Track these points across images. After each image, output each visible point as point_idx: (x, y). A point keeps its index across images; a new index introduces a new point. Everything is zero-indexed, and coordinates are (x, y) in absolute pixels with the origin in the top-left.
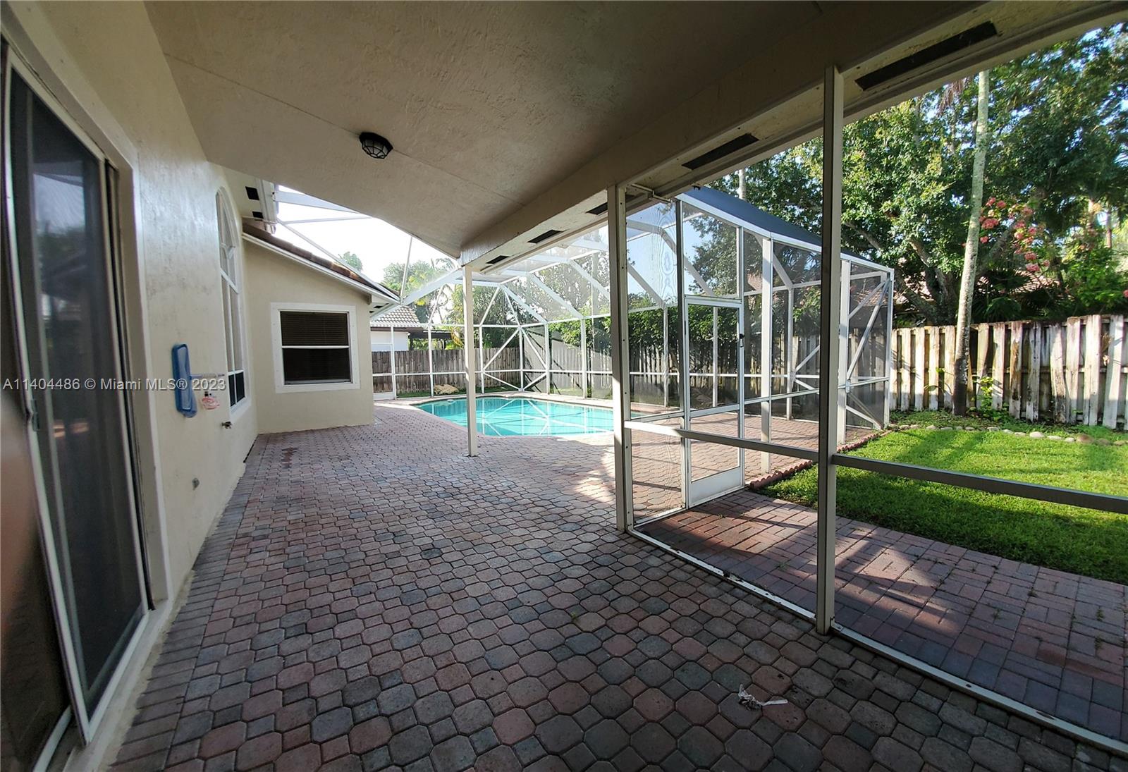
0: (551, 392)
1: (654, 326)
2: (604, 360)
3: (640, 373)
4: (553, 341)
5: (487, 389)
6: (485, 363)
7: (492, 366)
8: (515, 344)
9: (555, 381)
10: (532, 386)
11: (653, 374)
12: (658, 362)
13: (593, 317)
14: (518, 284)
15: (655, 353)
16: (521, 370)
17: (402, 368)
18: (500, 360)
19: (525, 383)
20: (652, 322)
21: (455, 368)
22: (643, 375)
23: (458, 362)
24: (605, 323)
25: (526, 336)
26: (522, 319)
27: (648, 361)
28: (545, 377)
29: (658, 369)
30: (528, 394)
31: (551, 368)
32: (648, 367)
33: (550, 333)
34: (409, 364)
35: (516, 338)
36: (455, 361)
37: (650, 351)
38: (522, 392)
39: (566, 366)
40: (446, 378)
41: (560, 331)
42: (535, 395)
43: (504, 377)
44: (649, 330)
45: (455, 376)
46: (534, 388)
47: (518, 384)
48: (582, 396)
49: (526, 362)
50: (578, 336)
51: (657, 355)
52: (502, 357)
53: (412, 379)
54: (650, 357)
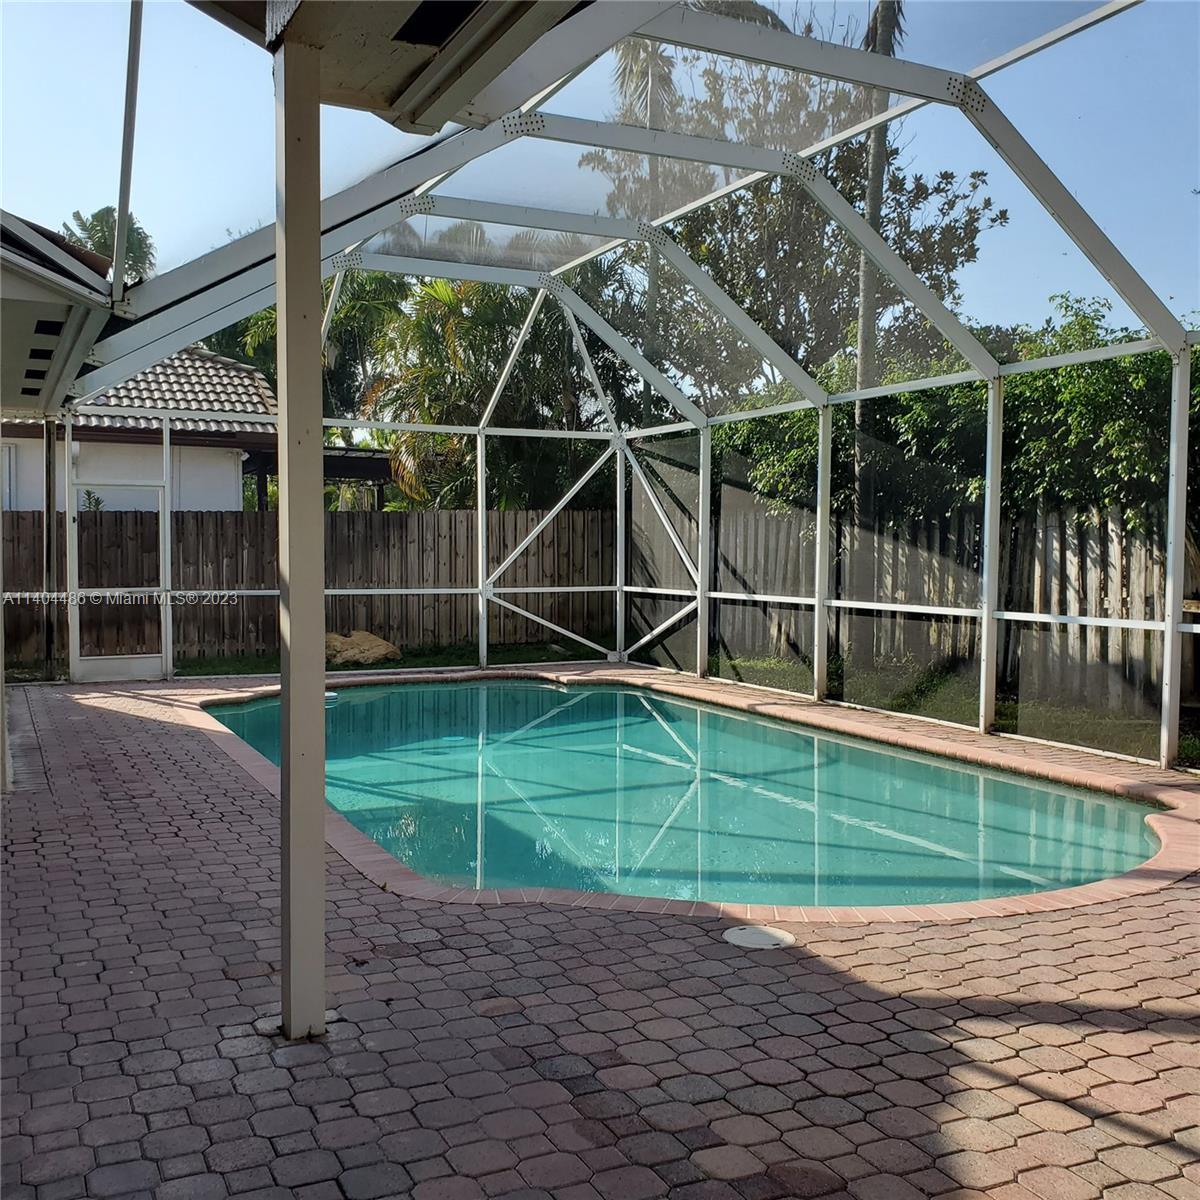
0: (712, 670)
1: (1110, 430)
2: (888, 561)
3: (1036, 617)
4: (725, 487)
5: (497, 652)
6: (493, 560)
7: (520, 573)
8: (599, 496)
9: (726, 632)
10: (651, 644)
11: (1092, 621)
12: (1115, 574)
13: (859, 394)
14: (620, 296)
15: (1104, 541)
16: (620, 588)
17: (209, 570)
18: (549, 554)
19: (632, 634)
20: (1099, 412)
21: (395, 576)
22: (1045, 627)
23: (404, 555)
24: (902, 424)
25: (637, 470)
26: (627, 411)
27: (1072, 570)
28: (694, 614)
29: (1113, 601)
30: (638, 676)
31: (714, 586)
32: (1071, 595)
33: (716, 461)
34: (234, 556)
35: (606, 477)
36: (395, 552)
37: (1082, 534)
38: (619, 665)
39: (759, 577)
40: (362, 611)
41: (746, 451)
42: (661, 678)
43: (561, 610)
44: (1085, 445)
45: (394, 604)
46: (658, 651)
47: (607, 638)
48: (807, 690)
49: (636, 563)
50: (807, 472)
51: (1115, 549)
52: (556, 542)
53: (244, 613)
54: (1082, 555)
